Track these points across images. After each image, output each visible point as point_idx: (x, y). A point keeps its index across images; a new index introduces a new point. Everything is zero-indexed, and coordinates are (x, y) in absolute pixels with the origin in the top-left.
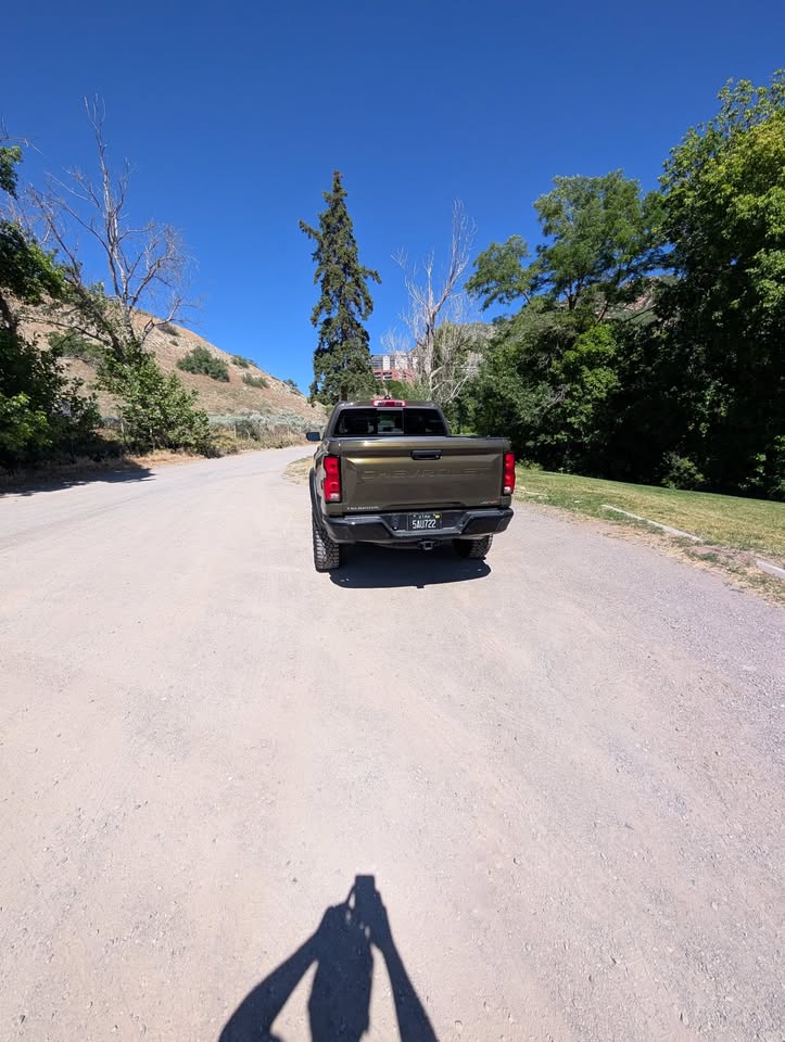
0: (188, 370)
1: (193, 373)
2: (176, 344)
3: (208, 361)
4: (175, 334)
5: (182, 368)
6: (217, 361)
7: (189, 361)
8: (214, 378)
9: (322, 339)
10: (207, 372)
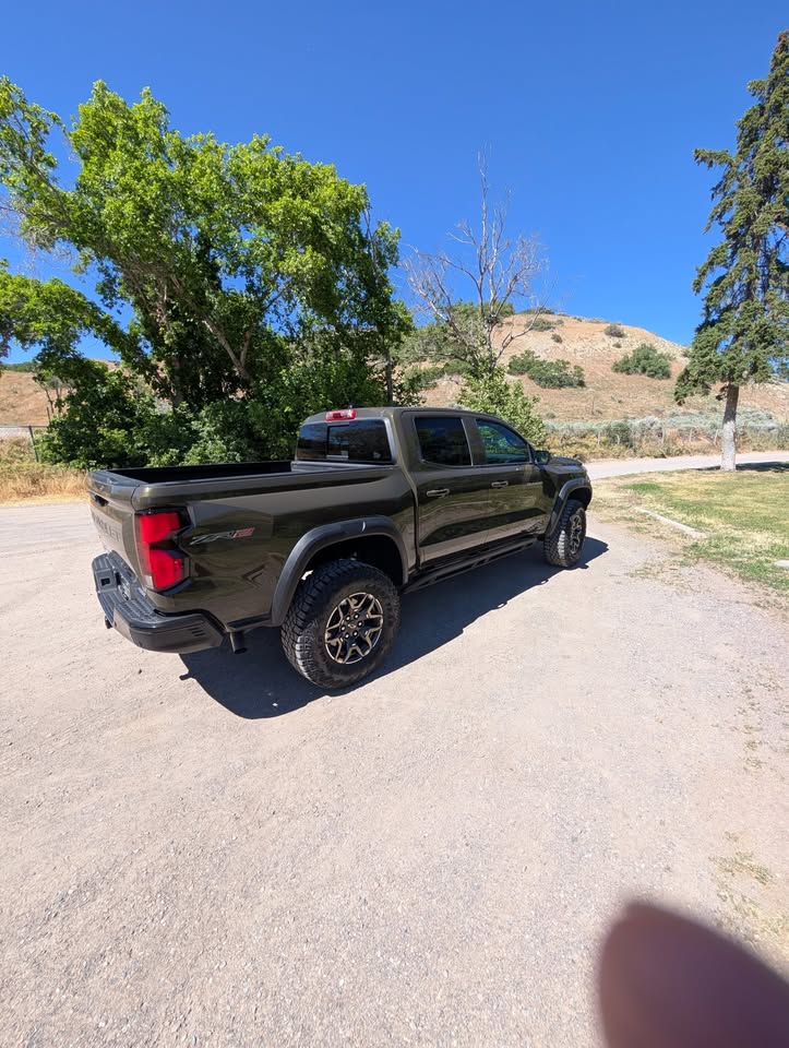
0: (622, 372)
1: (628, 374)
2: (618, 346)
3: (647, 358)
4: (620, 335)
5: (616, 370)
6: (661, 356)
7: (626, 362)
8: (652, 376)
9: (707, 308)
10: (644, 370)
